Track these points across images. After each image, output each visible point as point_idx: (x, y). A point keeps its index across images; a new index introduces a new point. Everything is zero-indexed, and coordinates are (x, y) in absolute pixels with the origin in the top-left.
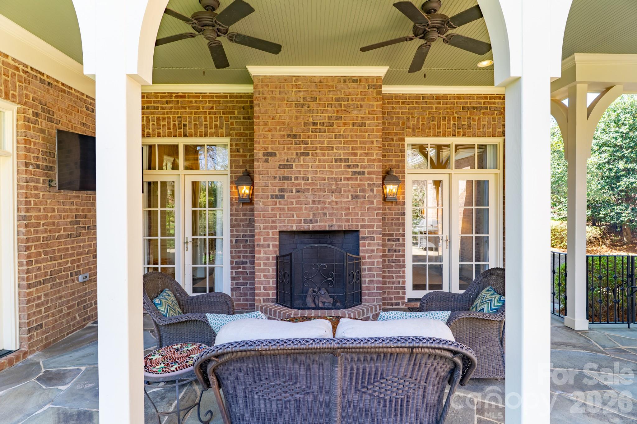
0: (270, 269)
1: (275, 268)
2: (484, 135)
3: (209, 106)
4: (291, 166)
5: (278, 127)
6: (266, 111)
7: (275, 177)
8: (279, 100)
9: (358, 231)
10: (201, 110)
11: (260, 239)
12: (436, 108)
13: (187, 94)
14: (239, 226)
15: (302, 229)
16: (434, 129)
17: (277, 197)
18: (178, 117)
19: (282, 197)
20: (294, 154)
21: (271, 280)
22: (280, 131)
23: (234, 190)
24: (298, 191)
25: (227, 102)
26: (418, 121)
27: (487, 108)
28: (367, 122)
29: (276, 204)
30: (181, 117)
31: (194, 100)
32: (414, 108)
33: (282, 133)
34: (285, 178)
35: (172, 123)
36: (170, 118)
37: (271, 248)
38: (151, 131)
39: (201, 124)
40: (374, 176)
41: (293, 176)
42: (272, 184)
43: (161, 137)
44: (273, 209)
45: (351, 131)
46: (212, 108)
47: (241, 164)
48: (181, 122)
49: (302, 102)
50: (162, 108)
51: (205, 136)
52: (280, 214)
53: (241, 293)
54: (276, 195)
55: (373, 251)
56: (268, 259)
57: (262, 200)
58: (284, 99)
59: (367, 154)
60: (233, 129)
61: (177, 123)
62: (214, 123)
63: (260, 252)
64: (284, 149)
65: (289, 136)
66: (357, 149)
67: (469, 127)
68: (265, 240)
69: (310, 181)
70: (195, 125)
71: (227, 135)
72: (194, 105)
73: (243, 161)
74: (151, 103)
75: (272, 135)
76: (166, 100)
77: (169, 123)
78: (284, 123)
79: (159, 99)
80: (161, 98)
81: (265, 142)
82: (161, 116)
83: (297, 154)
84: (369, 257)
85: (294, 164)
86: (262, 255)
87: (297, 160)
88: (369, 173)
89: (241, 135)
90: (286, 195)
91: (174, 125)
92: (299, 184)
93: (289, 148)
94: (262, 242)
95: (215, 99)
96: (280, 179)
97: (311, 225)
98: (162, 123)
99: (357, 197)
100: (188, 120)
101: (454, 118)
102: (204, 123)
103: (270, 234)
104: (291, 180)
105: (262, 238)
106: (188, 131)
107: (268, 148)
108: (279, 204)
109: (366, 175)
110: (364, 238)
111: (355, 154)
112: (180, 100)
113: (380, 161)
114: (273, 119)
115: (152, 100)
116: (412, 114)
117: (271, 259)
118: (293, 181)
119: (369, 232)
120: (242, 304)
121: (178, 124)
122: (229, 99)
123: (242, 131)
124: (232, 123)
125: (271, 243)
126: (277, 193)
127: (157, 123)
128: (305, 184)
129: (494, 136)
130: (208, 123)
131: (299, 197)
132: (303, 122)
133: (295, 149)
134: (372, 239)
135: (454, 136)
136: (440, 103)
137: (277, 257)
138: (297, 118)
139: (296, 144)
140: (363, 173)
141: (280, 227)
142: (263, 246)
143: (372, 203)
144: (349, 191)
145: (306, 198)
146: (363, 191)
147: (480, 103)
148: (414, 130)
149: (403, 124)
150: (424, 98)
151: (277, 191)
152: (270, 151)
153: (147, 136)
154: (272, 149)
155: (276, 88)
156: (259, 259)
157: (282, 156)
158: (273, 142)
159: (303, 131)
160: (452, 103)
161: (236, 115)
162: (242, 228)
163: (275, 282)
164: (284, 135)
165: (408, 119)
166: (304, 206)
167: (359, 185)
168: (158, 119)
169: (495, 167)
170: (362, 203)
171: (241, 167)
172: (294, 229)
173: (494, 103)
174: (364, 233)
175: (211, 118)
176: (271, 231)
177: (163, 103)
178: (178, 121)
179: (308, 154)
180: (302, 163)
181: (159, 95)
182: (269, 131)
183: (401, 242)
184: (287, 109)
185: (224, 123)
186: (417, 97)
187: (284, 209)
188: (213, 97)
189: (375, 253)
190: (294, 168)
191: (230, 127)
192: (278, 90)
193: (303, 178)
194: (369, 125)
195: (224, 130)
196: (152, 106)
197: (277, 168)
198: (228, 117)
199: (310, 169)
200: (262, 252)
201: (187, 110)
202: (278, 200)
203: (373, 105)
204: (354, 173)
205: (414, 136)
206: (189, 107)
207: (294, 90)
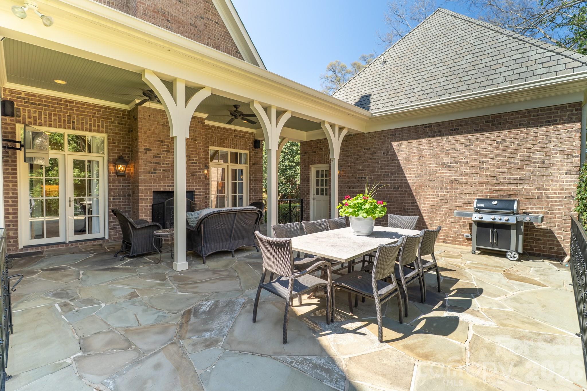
0: (148, 212)
1: (151, 211)
2: (242, 149)
3: (92, 112)
4: (160, 157)
5: (153, 136)
6: (146, 126)
7: (151, 162)
8: (153, 121)
9: (194, 191)
10: (86, 114)
11: (142, 196)
12: (223, 134)
13: (74, 101)
14: (116, 189)
15: (166, 190)
16: (222, 144)
17: (152, 173)
18: (68, 116)
19: (155, 173)
20: (162, 151)
21: (149, 218)
22: (154, 137)
23: (111, 167)
24: (164, 170)
25: (106, 112)
26: (215, 139)
27: (243, 137)
28: (198, 139)
29: (152, 177)
30: (70, 116)
31: (80, 106)
32: (213, 133)
33: (155, 139)
34: (157, 163)
35: (62, 119)
36: (60, 115)
37: (149, 200)
38: (43, 122)
39: (86, 123)
40: (201, 165)
41: (161, 163)
42: (149, 166)
43: (52, 127)
44: (150, 179)
45: (191, 142)
46: (95, 113)
47: (116, 151)
48: (70, 119)
49: (166, 124)
50: (52, 107)
51: (90, 131)
52: (154, 182)
53: (117, 231)
54: (152, 172)
55: (201, 201)
56: (147, 206)
57: (143, 174)
58: (155, 121)
59: (198, 154)
60: (111, 129)
61: (66, 119)
62: (97, 124)
63: (142, 203)
64: (156, 147)
65: (159, 141)
66: (193, 151)
67: (237, 145)
68: (145, 196)
69: (170, 166)
70: (82, 123)
71: (106, 132)
72: (80, 109)
73: (117, 150)
74: (42, 102)
75: (149, 139)
76: (56, 102)
77: (60, 119)
78: (156, 134)
79: (50, 100)
80: (51, 100)
81: (145, 143)
82: (53, 113)
83: (163, 151)
84: (199, 204)
85: (162, 156)
86: (143, 204)
87: (163, 154)
88: (199, 163)
89: (116, 133)
90: (157, 172)
91: (64, 121)
92: (164, 167)
93: (159, 148)
94: (143, 197)
95: (97, 108)
96: (154, 163)
97: (171, 188)
98: (53, 118)
99: (193, 175)
100: (76, 119)
101: (231, 139)
102: (89, 123)
103: (148, 193)
104: (160, 164)
105: (143, 195)
106: (76, 126)
107: (147, 146)
108: (154, 177)
109: (198, 165)
110: (197, 195)
111: (193, 154)
112: (69, 104)
113: (204, 158)
114: (150, 130)
115: (44, 100)
116: (212, 135)
117: (148, 206)
118: (161, 165)
119: (199, 191)
120: (118, 237)
121: (68, 121)
122: (107, 110)
123: (117, 131)
124: (110, 126)
125: (149, 198)
126: (152, 171)
127: (48, 117)
128: (167, 167)
129: (246, 150)
130: (92, 123)
131: (164, 174)
132: (166, 134)
133: (162, 148)
134: (200, 195)
135: (230, 148)
136: (224, 132)
137: (153, 205)
138: (163, 132)
139: (162, 145)
140: (196, 163)
141: (154, 189)
142: (144, 199)
143: (200, 178)
144: (190, 172)
145: (168, 174)
146: (196, 172)
147: (241, 134)
148: (213, 143)
149: (209, 139)
150: (218, 128)
151: (152, 169)
152: (148, 148)
153: (39, 125)
154: (149, 147)
155: (151, 114)
156: (142, 206)
157: (155, 152)
158: (149, 143)
159: (166, 139)
160: (230, 133)
161: (113, 121)
162: (117, 191)
163: (151, 219)
164: (156, 140)
165: (211, 137)
166: (167, 178)
167: (194, 169)
168: (50, 114)
169: (245, 163)
170: (196, 178)
171: (116, 153)
172: (162, 190)
173: (246, 135)
174: (197, 192)
175: (95, 120)
176: (148, 191)
177: (54, 103)
178: (68, 118)
179: (169, 152)
180: (166, 156)
181: (50, 97)
182: (148, 137)
183: (208, 198)
184: (158, 126)
185: (105, 125)
186: (215, 127)
187: (156, 179)
188: (95, 107)
189: (202, 202)
190: (162, 158)
191: (109, 127)
192: (152, 115)
193: (167, 164)
194: (199, 140)
195: (104, 129)
196: (43, 104)
197: (152, 158)
198: (107, 121)
199: (170, 159)
200: (144, 203)
201: (75, 112)
202: (153, 175)
203: (201, 131)
204: (192, 163)
205: (213, 146)
206: (76, 110)
207: (162, 117)
